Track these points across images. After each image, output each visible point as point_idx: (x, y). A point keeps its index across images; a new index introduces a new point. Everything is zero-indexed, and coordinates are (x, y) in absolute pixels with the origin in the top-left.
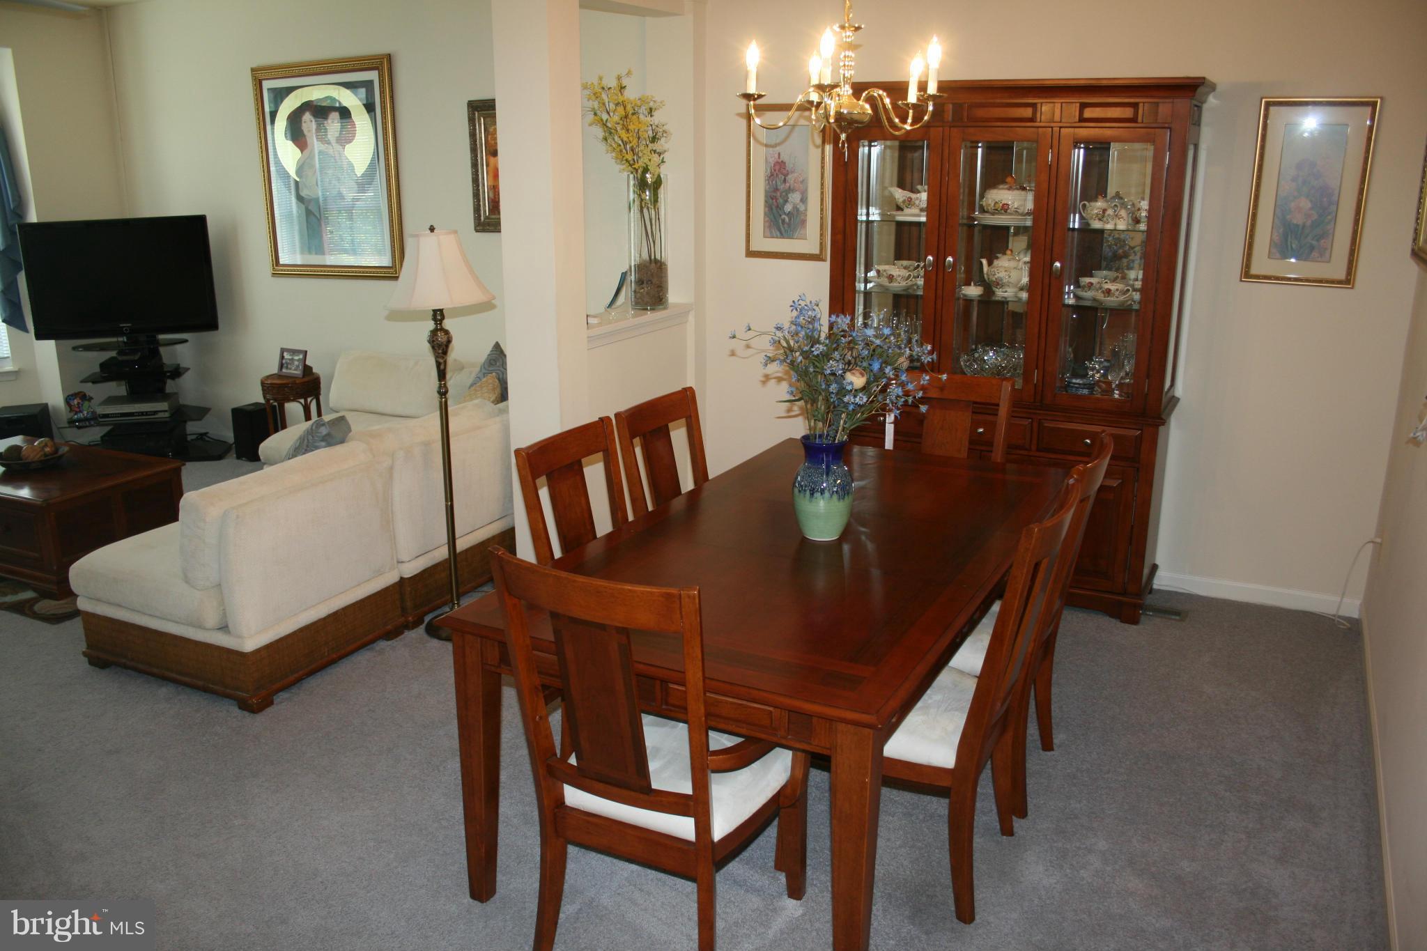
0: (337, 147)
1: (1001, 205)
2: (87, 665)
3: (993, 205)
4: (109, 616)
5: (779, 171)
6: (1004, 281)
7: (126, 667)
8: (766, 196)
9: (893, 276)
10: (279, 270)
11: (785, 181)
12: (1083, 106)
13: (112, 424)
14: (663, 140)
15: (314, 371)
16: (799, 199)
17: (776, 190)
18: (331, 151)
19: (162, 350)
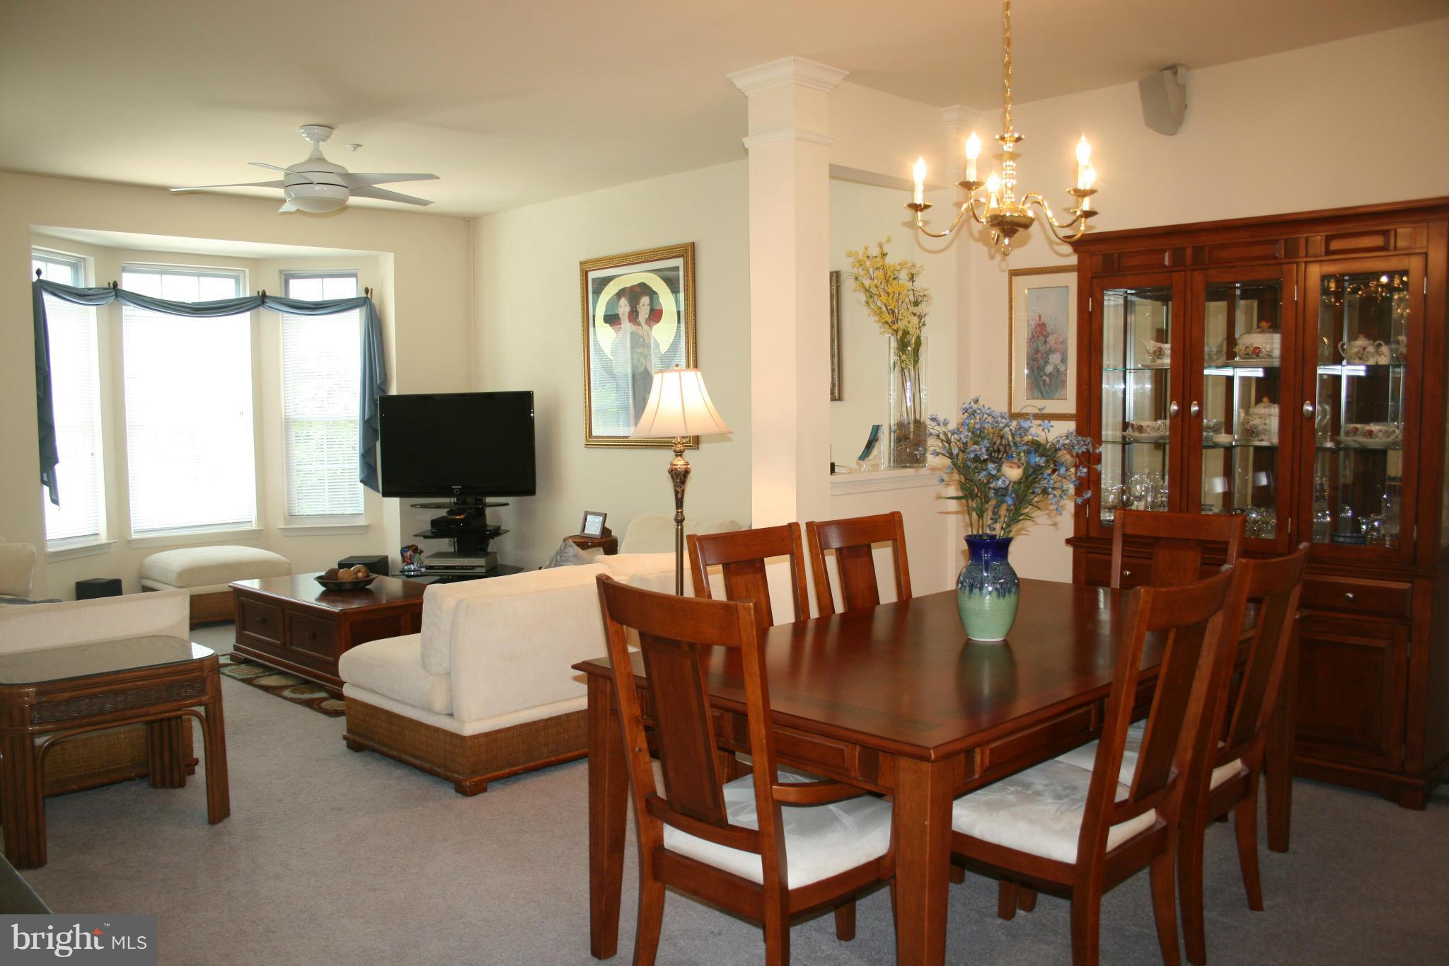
0: (646, 327)
1: (1252, 349)
2: (345, 748)
3: (1243, 349)
4: (365, 701)
5: (1040, 332)
6: (1260, 428)
7: (373, 750)
8: (1028, 358)
9: (1142, 427)
10: (592, 442)
11: (1045, 342)
12: (1328, 239)
13: (440, 575)
14: (924, 303)
15: (613, 534)
16: (1059, 360)
17: (1037, 351)
18: (640, 332)
19: (488, 511)
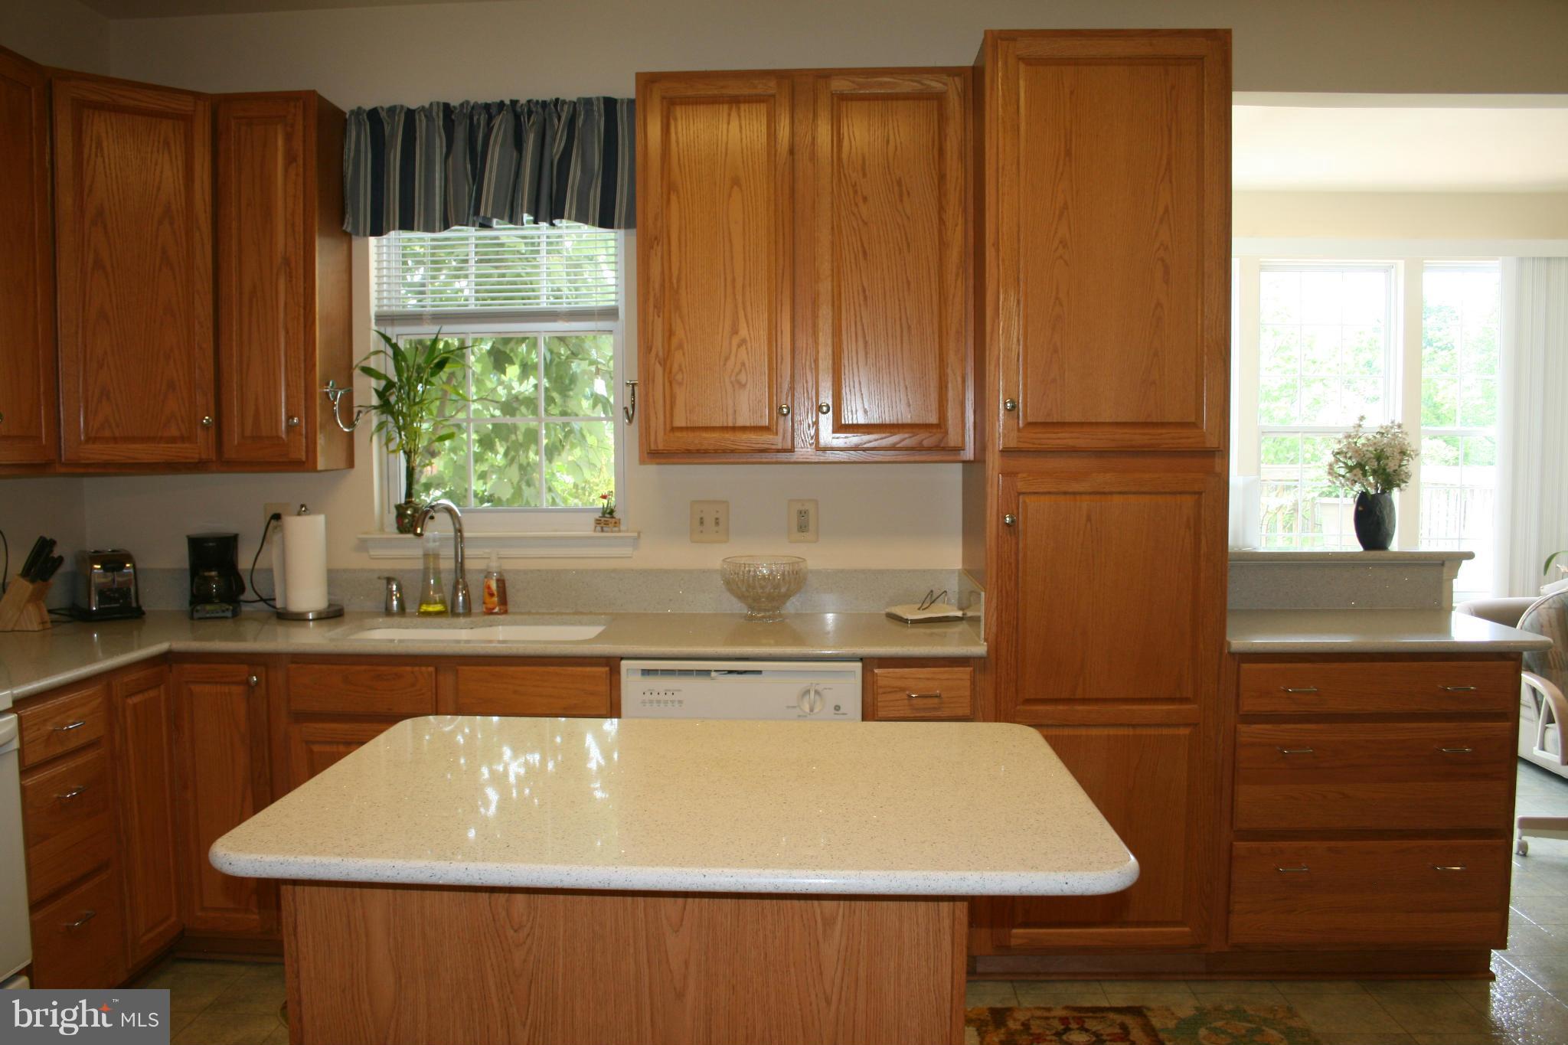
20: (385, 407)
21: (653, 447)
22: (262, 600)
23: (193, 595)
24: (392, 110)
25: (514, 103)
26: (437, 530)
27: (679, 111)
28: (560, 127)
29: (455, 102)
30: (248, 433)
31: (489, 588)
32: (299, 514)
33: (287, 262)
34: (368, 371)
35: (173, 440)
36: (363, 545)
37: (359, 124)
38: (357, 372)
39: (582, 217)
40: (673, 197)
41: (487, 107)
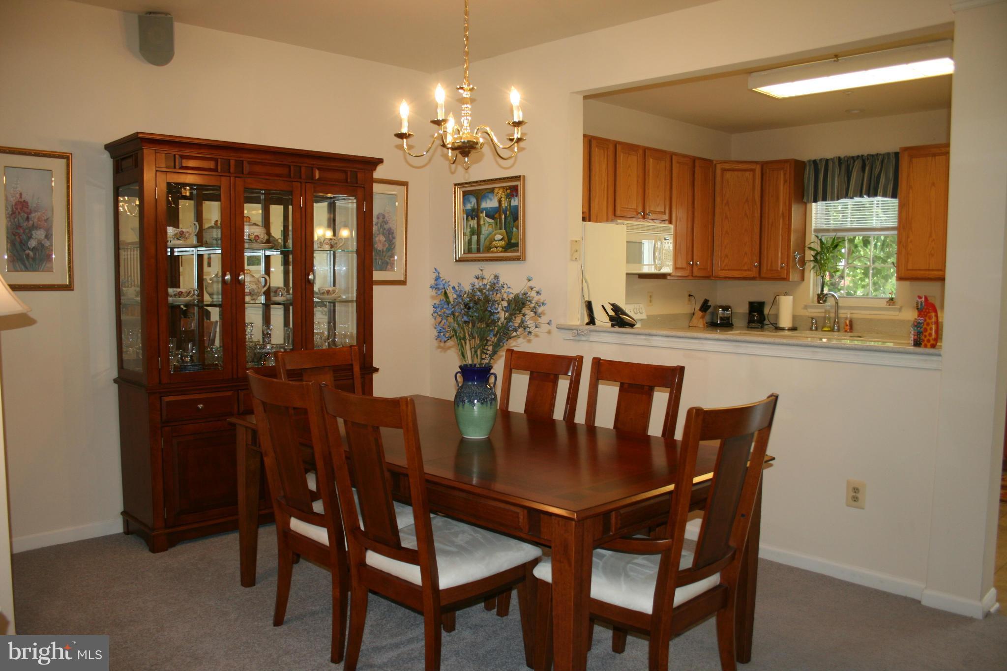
5: (20, 210)
8: (7, 233)
11: (28, 219)
16: (43, 236)
17: (19, 227)
20: (816, 260)
21: (900, 276)
22: (771, 324)
23: (749, 321)
24: (821, 160)
25: (862, 156)
26: (830, 302)
27: (914, 160)
28: (878, 163)
29: (842, 156)
30: (769, 269)
31: (846, 323)
32: (784, 295)
33: (783, 214)
34: (810, 248)
35: (746, 270)
36: (806, 307)
37: (810, 165)
38: (806, 249)
39: (884, 195)
40: (911, 191)
41: (853, 157)
